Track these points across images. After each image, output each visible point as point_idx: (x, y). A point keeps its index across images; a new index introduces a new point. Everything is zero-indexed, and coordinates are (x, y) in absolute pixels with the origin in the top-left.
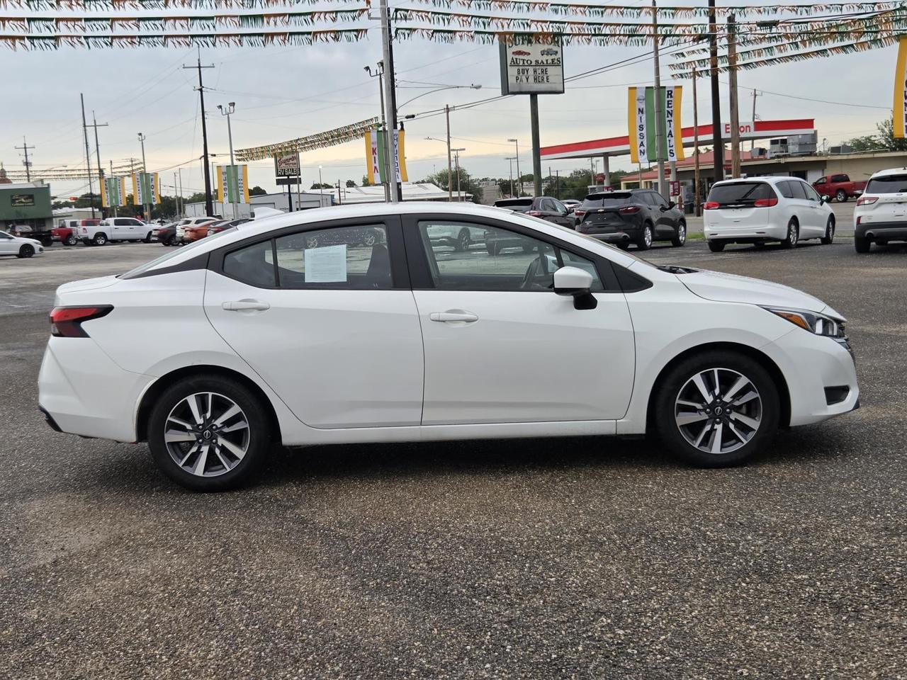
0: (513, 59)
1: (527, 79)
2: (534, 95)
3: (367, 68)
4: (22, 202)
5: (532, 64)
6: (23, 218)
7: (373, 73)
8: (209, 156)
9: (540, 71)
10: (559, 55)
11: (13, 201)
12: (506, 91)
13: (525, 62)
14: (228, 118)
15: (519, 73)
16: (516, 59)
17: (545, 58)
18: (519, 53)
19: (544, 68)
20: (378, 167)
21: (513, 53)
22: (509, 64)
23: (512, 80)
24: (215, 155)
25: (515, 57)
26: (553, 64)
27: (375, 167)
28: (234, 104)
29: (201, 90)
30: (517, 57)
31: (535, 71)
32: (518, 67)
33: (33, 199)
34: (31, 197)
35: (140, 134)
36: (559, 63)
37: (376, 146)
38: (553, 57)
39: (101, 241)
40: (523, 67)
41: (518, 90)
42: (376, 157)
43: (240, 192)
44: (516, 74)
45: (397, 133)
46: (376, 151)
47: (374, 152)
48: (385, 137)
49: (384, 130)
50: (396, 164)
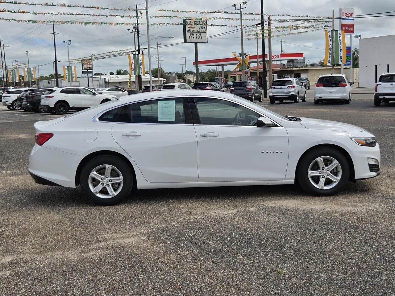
1: (194, 37)
2: (196, 44)
3: (129, 29)
5: (196, 32)
7: (131, 31)
8: (57, 61)
9: (198, 35)
10: (206, 29)
12: (185, 41)
13: (193, 31)
15: (190, 35)
17: (200, 29)
18: (191, 27)
19: (200, 33)
20: (134, 69)
21: (188, 27)
22: (187, 32)
23: (188, 38)
24: (60, 61)
25: (189, 29)
26: (203, 32)
29: (54, 34)
30: (190, 29)
31: (197, 35)
32: (190, 33)
35: (27, 52)
36: (205, 31)
37: (133, 60)
38: (203, 29)
40: (192, 33)
41: (190, 42)
42: (134, 64)
43: (73, 77)
44: (189, 36)
45: (141, 55)
46: (133, 62)
47: (132, 62)
48: (136, 57)
49: (136, 54)
50: (141, 68)
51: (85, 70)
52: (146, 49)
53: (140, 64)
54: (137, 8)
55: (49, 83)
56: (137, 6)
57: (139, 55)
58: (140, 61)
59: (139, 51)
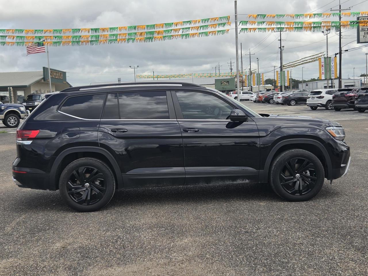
0: (362, 28)
3: (323, 32)
4: (225, 84)
6: (225, 90)
7: (325, 34)
11: (222, 83)
12: (359, 42)
16: (364, 28)
20: (324, 72)
22: (360, 30)
23: (361, 37)
28: (284, 46)
29: (280, 40)
32: (364, 32)
33: (229, 83)
34: (228, 82)
35: (257, 58)
37: (323, 64)
41: (364, 41)
42: (324, 68)
43: (286, 81)
44: (364, 35)
45: (333, 58)
46: (324, 66)
47: (322, 66)
48: (327, 60)
49: (327, 57)
50: (333, 71)
52: (347, 50)
53: (331, 67)
54: (340, 8)
55: (307, 85)
56: (340, 7)
57: (331, 58)
58: (332, 64)
59: (340, 53)
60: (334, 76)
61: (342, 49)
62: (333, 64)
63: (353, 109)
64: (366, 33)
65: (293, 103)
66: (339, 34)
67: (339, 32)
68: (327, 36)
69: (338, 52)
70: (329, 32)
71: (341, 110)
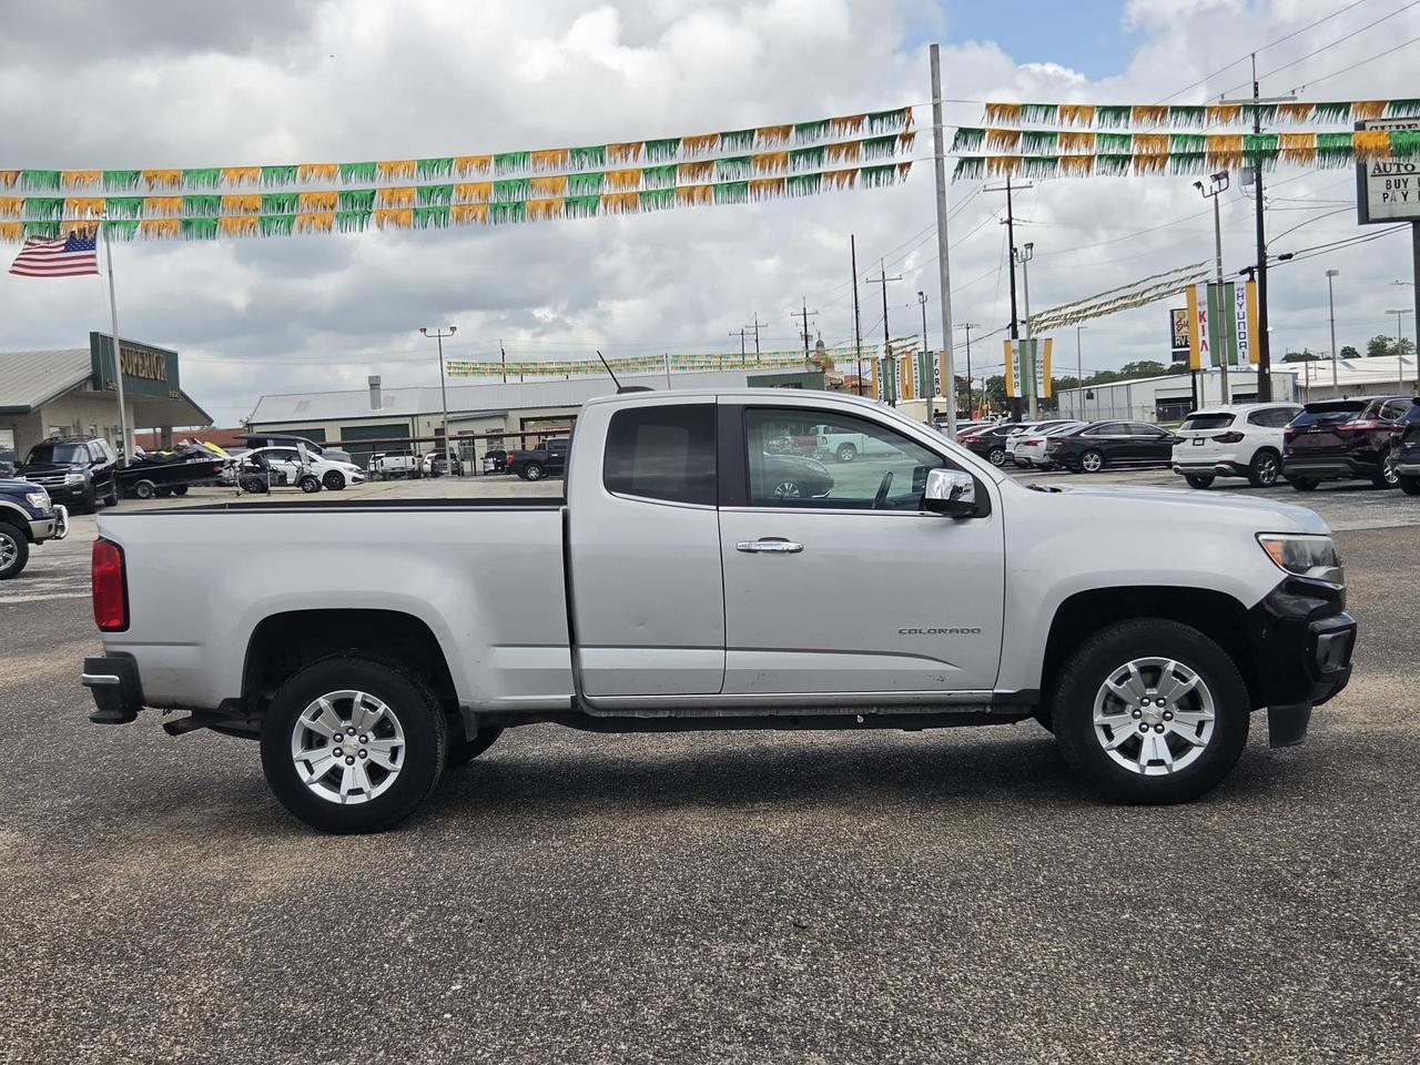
0: (1377, 165)
1: (1405, 196)
2: (1416, 223)
3: (1199, 185)
5: (1415, 170)
7: (1207, 192)
8: (1019, 323)
12: (1364, 218)
13: (1402, 168)
14: (1025, 265)
15: (1388, 184)
16: (1384, 165)
20: (1208, 343)
22: (1370, 171)
23: (1374, 199)
27: (1204, 342)
28: (1032, 244)
29: (1009, 222)
32: (1387, 178)
35: (921, 293)
37: (1206, 308)
39: (847, 455)
40: (1397, 177)
41: (1386, 216)
42: (1206, 325)
43: (1039, 381)
44: (1384, 190)
45: (1244, 285)
46: (1206, 316)
47: (1202, 317)
48: (1221, 293)
49: (1220, 282)
50: (1242, 335)
51: (1182, 347)
52: (1290, 256)
53: (1237, 321)
54: (1256, 95)
55: (1090, 396)
56: (1256, 89)
57: (1236, 287)
58: (1237, 309)
59: (1262, 267)
60: (1247, 355)
61: (1268, 252)
62: (1244, 306)
63: (1370, 483)
64: (1393, 184)
65: (1092, 462)
66: (1255, 195)
67: (1254, 186)
68: (1216, 200)
69: (1254, 262)
70: (1224, 185)
71: (1318, 488)
